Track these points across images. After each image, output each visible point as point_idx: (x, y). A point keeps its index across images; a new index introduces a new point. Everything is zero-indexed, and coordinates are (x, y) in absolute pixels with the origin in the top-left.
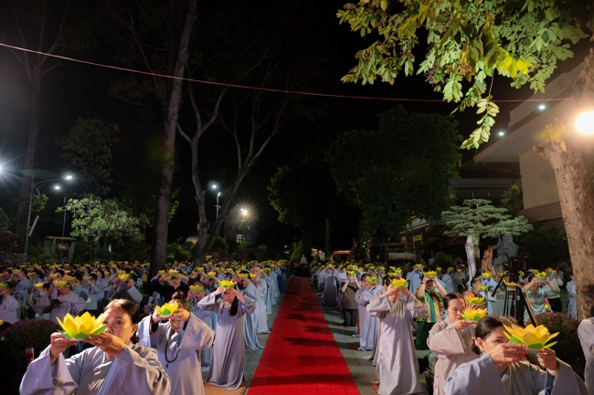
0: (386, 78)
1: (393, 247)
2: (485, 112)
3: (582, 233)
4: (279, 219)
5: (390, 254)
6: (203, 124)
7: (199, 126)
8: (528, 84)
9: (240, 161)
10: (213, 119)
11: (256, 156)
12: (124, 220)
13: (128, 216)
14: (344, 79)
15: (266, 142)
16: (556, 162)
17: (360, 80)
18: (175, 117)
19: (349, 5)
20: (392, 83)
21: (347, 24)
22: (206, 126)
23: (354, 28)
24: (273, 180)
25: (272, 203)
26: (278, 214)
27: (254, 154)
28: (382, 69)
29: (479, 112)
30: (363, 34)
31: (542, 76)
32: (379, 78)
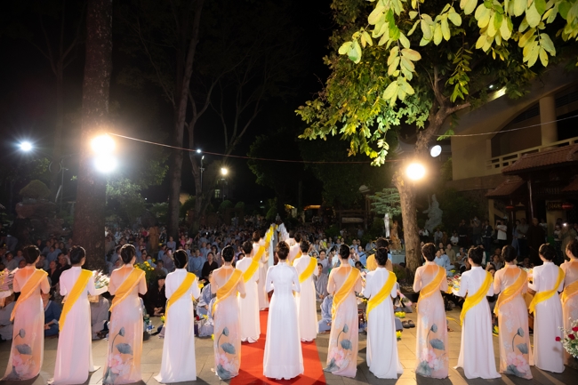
0: (322, 136)
1: (346, 213)
2: (382, 147)
3: (408, 226)
4: (257, 181)
5: (343, 219)
6: (198, 112)
7: (195, 114)
8: (415, 122)
9: (226, 139)
10: (206, 108)
11: (240, 136)
12: (129, 186)
13: (132, 183)
14: (300, 137)
15: (248, 125)
16: (400, 190)
17: (308, 138)
18: (184, 119)
19: (301, 107)
20: (325, 139)
21: (300, 116)
22: (200, 114)
23: (304, 119)
24: (252, 148)
25: (251, 168)
26: (255, 177)
27: (238, 134)
28: (320, 133)
29: (380, 146)
30: (308, 122)
31: (423, 118)
32: (319, 136)
